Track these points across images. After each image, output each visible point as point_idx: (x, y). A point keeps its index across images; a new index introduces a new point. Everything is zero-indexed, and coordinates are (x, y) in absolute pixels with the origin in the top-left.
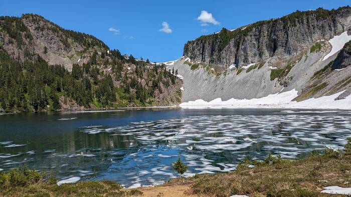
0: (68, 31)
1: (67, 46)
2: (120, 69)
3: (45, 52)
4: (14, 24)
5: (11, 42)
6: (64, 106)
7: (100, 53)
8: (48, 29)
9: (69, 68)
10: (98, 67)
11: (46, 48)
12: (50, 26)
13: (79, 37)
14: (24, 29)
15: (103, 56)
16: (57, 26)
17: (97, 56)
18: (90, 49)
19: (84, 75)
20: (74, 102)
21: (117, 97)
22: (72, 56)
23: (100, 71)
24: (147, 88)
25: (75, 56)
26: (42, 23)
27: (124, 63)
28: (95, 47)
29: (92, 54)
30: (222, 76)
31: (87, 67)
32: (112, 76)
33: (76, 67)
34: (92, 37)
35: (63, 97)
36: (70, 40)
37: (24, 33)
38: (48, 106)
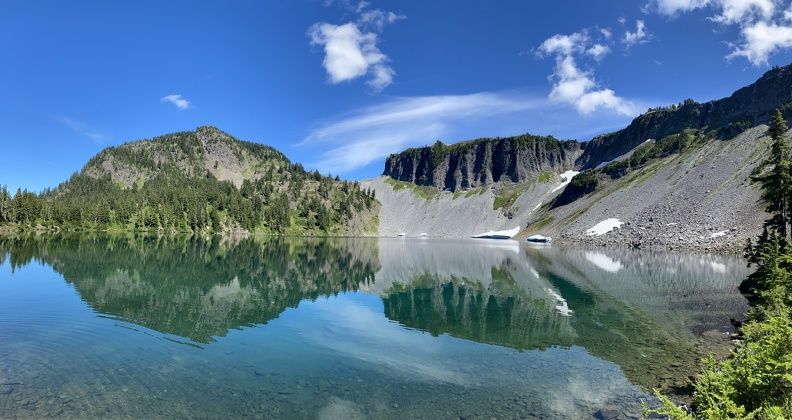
0: (243, 143)
1: (241, 159)
2: (300, 186)
3: (216, 167)
4: (188, 139)
5: (183, 158)
6: (226, 229)
7: (278, 167)
8: (222, 141)
9: (239, 185)
10: (273, 183)
11: (217, 163)
12: (223, 137)
13: (255, 149)
14: (197, 143)
15: (280, 171)
16: (232, 138)
17: (274, 171)
18: (268, 163)
19: (256, 193)
20: (238, 224)
21: (292, 221)
22: (246, 171)
23: (275, 189)
24: (333, 211)
25: (249, 170)
26: (215, 135)
27: (305, 179)
28: (273, 160)
29: (268, 169)
30: (434, 200)
31: (259, 185)
32: (289, 195)
33: (246, 182)
34: (270, 148)
35: (225, 218)
36: (244, 153)
37: (196, 148)
38: (208, 228)
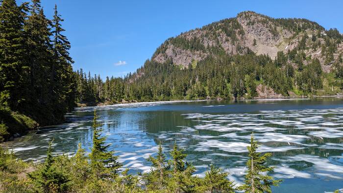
0: (277, 20)
1: (275, 34)
3: (255, 44)
5: (227, 40)
6: (261, 94)
7: (310, 36)
8: (259, 22)
9: (273, 57)
10: (305, 52)
11: (255, 40)
12: (260, 18)
13: (288, 24)
14: (238, 26)
15: (314, 39)
16: (267, 17)
17: (307, 40)
19: (289, 61)
20: (271, 90)
21: (325, 83)
22: (280, 44)
23: (307, 56)
25: (283, 43)
26: (253, 18)
28: (306, 30)
29: (301, 39)
31: (292, 55)
32: (320, 60)
33: (280, 54)
34: (304, 20)
35: (261, 85)
36: (279, 29)
37: (237, 31)
38: (247, 94)
